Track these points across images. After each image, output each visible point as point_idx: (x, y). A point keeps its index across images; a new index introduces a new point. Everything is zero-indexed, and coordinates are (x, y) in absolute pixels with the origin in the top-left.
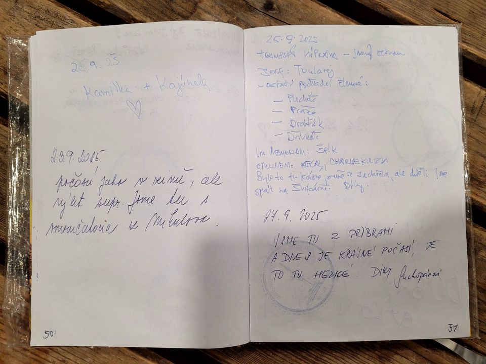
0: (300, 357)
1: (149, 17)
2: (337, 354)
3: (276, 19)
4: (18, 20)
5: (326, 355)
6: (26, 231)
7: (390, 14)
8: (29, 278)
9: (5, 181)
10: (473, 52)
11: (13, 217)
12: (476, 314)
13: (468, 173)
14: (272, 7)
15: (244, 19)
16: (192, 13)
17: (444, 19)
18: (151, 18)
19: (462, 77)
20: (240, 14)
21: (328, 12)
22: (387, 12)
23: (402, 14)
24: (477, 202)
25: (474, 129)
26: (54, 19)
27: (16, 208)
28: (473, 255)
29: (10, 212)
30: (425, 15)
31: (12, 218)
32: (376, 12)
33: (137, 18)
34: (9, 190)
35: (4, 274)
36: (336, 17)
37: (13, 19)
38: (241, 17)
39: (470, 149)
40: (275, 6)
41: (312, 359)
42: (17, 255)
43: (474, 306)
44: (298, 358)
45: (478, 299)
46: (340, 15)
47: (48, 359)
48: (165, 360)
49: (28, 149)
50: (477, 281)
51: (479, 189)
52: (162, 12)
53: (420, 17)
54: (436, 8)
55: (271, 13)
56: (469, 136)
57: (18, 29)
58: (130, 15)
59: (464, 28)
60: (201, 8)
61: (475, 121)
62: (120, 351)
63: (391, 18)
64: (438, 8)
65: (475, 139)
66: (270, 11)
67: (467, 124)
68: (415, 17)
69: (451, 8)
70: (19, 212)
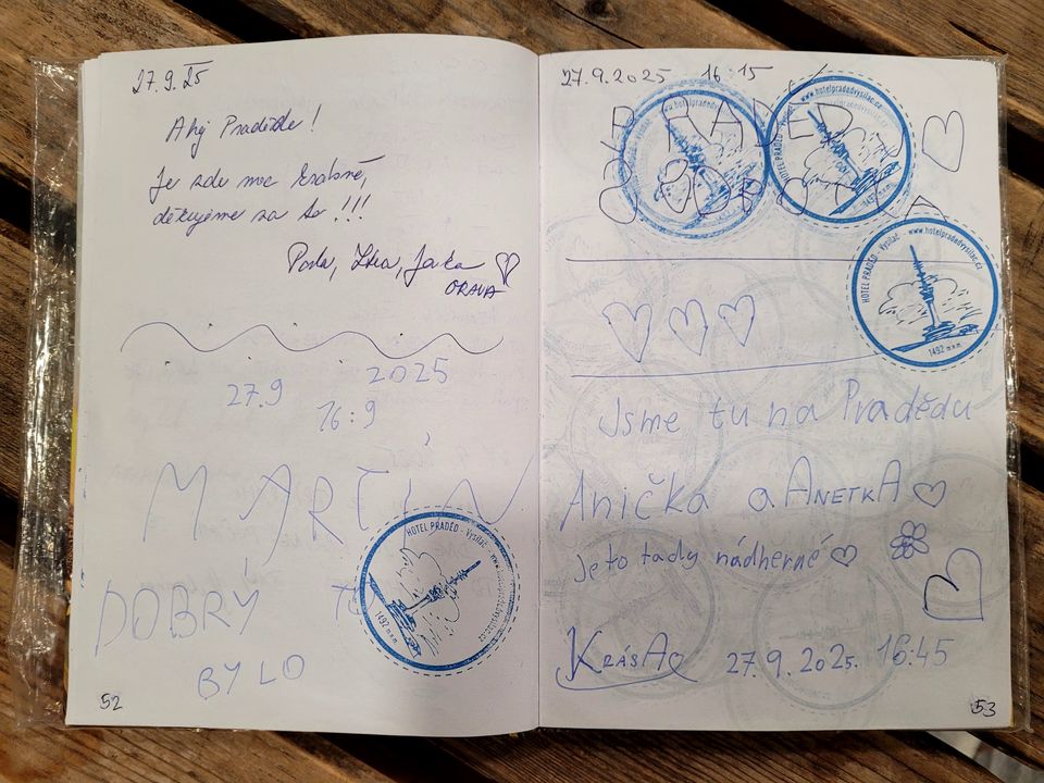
0: (643, 761)
1: (341, 22)
2: (725, 758)
3: (611, 34)
4: (61, 21)
5: (700, 759)
6: (63, 478)
7: (856, 31)
8: (66, 577)
9: (22, 365)
10: (1032, 118)
11: (36, 446)
12: (1024, 679)
13: (1013, 376)
14: (604, 7)
15: (543, 32)
16: (431, 17)
17: (969, 45)
18: (344, 25)
19: (1006, 169)
20: (534, 22)
21: (724, 23)
22: (850, 26)
23: (881, 33)
24: (1033, 437)
25: (1029, 282)
26: (136, 21)
27: (42, 428)
28: (1021, 551)
29: (29, 434)
30: (930, 35)
31: (33, 448)
32: (825, 25)
33: (314, 24)
34: (28, 388)
35: (13, 565)
36: (741, 33)
37: (50, 19)
38: (537, 28)
39: (1019, 324)
40: (610, 7)
41: (670, 766)
42: (42, 529)
43: (1022, 661)
44: (639, 763)
45: (1030, 645)
46: (748, 29)
47: (101, 750)
48: (353, 759)
49: (71, 299)
50: (1029, 608)
51: (1038, 411)
52: (368, 13)
53: (919, 39)
54: (955, 21)
55: (601, 20)
56: (1018, 295)
57: (60, 40)
58: (299, 16)
59: (1012, 64)
60: (452, 7)
61: (1032, 264)
62: (257, 737)
63: (858, 39)
64: (959, 20)
65: (1030, 302)
66: (599, 18)
67: (1013, 269)
68: (908, 38)
69: (986, 22)
70: (49, 435)
